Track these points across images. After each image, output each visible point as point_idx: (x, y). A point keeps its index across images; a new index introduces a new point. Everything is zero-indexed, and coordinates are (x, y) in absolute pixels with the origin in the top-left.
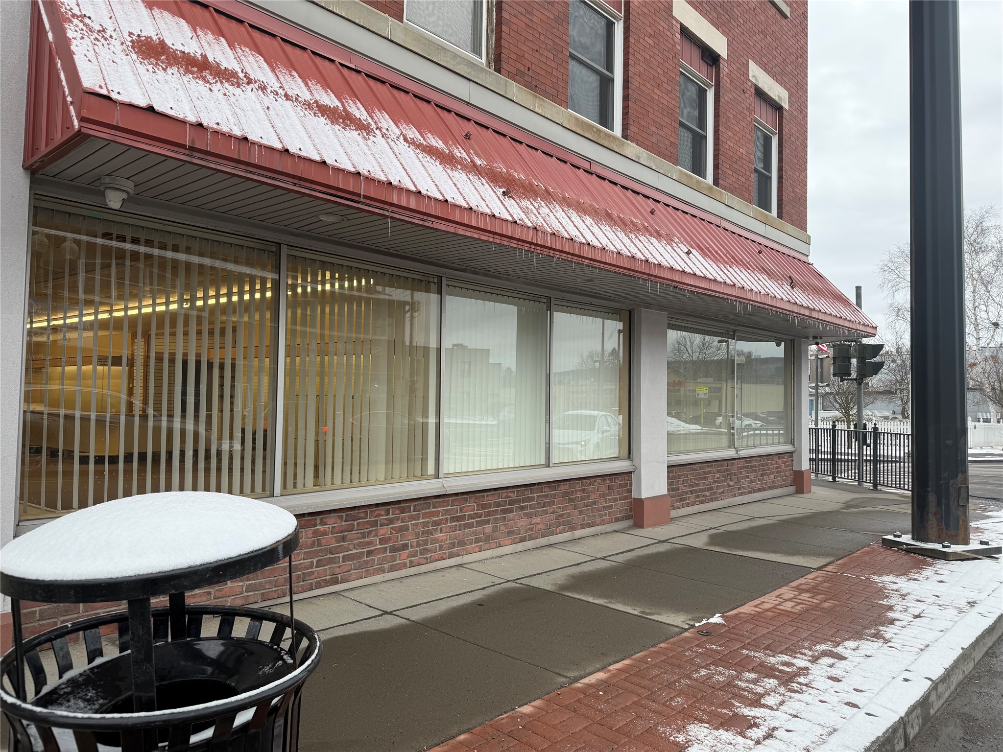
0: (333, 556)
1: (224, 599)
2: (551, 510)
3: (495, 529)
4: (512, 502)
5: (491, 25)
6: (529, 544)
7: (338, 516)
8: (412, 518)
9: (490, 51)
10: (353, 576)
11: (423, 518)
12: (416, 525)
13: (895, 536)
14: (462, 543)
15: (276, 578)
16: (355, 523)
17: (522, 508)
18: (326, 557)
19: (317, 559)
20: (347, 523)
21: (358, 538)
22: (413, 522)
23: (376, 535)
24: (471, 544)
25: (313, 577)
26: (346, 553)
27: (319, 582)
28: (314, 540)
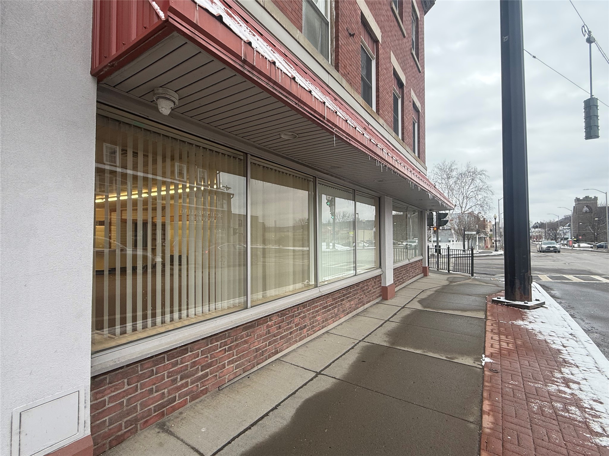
0: (276, 338)
1: (224, 377)
2: (357, 297)
3: (338, 311)
4: (344, 296)
5: (333, 47)
6: (350, 315)
7: (277, 315)
8: (308, 310)
9: (333, 61)
10: (284, 348)
11: (312, 310)
12: (309, 314)
13: (498, 298)
14: (327, 320)
15: (250, 357)
16: (285, 317)
17: (347, 298)
18: (272, 339)
19: (268, 341)
20: (281, 318)
21: (286, 326)
22: (308, 313)
23: (294, 323)
24: (330, 320)
25: (267, 352)
26: (281, 335)
27: (269, 355)
28: (267, 331)
